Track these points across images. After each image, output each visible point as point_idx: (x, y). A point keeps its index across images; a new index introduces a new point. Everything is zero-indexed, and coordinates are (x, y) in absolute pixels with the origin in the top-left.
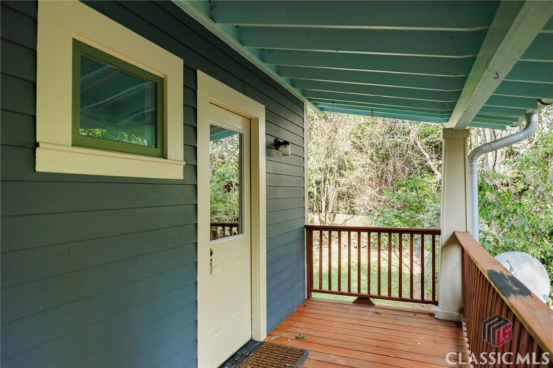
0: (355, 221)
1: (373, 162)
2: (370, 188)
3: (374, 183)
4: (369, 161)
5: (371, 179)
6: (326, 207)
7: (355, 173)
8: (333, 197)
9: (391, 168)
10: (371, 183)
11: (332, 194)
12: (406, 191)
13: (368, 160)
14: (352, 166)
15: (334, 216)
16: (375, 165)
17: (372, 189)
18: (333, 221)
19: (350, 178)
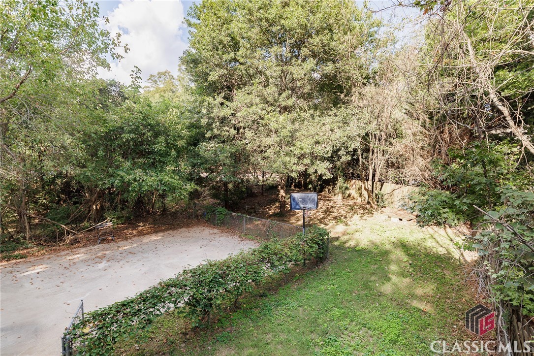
0: (403, 191)
1: (425, 129)
2: (421, 159)
3: (425, 152)
4: (420, 128)
5: (422, 148)
6: (374, 176)
7: (404, 141)
8: (380, 167)
9: (446, 136)
10: (422, 152)
11: (379, 163)
12: (465, 166)
13: (420, 126)
14: (402, 134)
15: (382, 185)
16: (427, 132)
17: (423, 159)
18: (381, 190)
19: (398, 146)
